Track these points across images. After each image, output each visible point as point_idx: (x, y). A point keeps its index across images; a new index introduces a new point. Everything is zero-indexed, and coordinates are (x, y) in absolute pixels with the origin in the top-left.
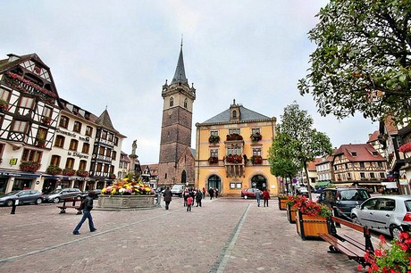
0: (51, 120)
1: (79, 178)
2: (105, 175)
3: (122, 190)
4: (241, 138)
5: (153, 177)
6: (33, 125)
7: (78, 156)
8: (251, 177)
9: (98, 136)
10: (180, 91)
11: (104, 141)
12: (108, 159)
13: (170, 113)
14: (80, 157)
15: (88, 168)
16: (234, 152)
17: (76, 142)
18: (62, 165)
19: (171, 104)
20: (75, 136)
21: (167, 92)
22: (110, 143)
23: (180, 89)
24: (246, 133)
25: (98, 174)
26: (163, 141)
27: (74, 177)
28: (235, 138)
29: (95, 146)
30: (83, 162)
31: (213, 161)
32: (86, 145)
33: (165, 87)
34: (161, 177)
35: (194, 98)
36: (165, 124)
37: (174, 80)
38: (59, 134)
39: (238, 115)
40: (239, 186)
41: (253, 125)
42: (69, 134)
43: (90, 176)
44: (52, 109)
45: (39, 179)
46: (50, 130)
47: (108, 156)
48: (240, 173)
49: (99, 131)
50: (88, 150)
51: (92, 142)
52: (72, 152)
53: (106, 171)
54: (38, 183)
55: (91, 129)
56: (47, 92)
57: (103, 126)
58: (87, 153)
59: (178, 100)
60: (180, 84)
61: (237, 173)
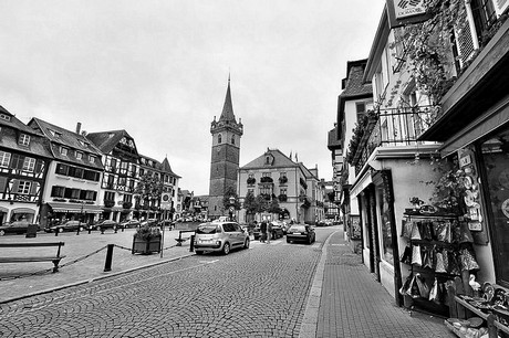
0: (135, 173)
4: (272, 180)
5: (204, 208)
6: (128, 179)
9: (162, 180)
10: (227, 129)
11: (166, 183)
13: (219, 149)
18: (142, 203)
19: (220, 140)
21: (216, 128)
22: (170, 184)
23: (228, 127)
24: (276, 176)
26: (212, 177)
28: (267, 180)
33: (214, 123)
34: (211, 208)
35: (241, 135)
36: (214, 161)
37: (222, 117)
39: (271, 161)
41: (282, 170)
44: (136, 166)
45: (131, 213)
46: (135, 180)
49: (162, 176)
56: (133, 155)
57: (165, 172)
59: (226, 137)
60: (228, 122)
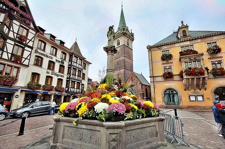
0: (27, 39)
1: (57, 93)
2: (78, 90)
3: (100, 107)
6: (8, 41)
7: (56, 75)
8: (214, 89)
9: (71, 60)
11: (75, 64)
12: (79, 78)
14: (58, 75)
15: (64, 85)
16: (193, 65)
17: (54, 63)
18: (42, 82)
19: (118, 44)
20: (52, 58)
22: (80, 66)
23: (124, 33)
25: (72, 89)
27: (53, 92)
28: (189, 53)
29: (69, 68)
30: (60, 81)
31: (168, 76)
32: (62, 67)
35: (133, 40)
38: (38, 55)
39: (188, 34)
40: (200, 98)
41: (209, 40)
42: (47, 56)
43: (66, 92)
44: (28, 30)
45: (18, 93)
46: (26, 48)
47: (79, 76)
48: (202, 85)
49: (71, 56)
50: (63, 71)
51: (66, 64)
52: (50, 71)
53: (78, 88)
54: (17, 97)
55: (65, 54)
56: (21, 12)
57: (74, 53)
58: (63, 73)
59: (123, 41)
60: (124, 29)
61: (198, 86)
